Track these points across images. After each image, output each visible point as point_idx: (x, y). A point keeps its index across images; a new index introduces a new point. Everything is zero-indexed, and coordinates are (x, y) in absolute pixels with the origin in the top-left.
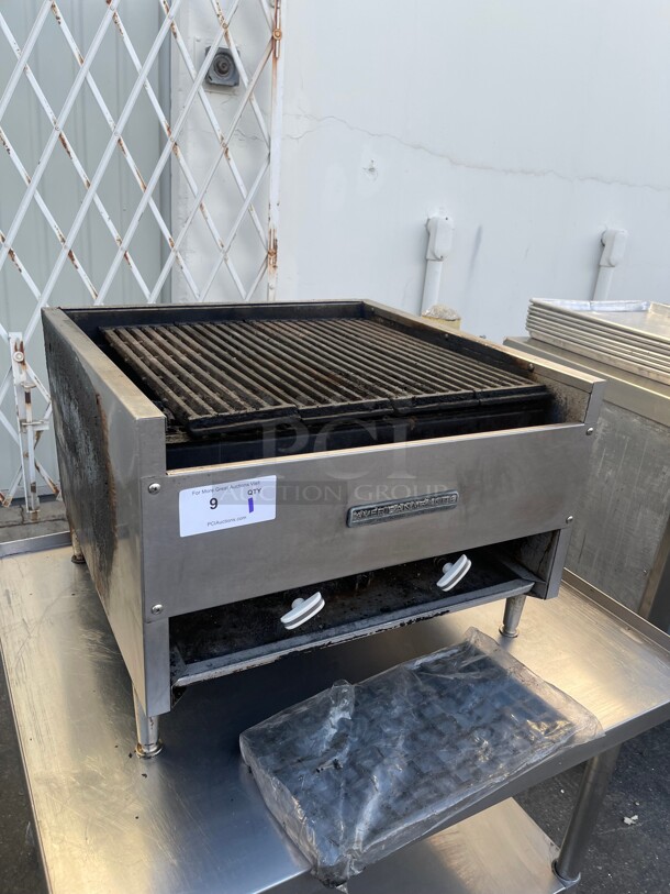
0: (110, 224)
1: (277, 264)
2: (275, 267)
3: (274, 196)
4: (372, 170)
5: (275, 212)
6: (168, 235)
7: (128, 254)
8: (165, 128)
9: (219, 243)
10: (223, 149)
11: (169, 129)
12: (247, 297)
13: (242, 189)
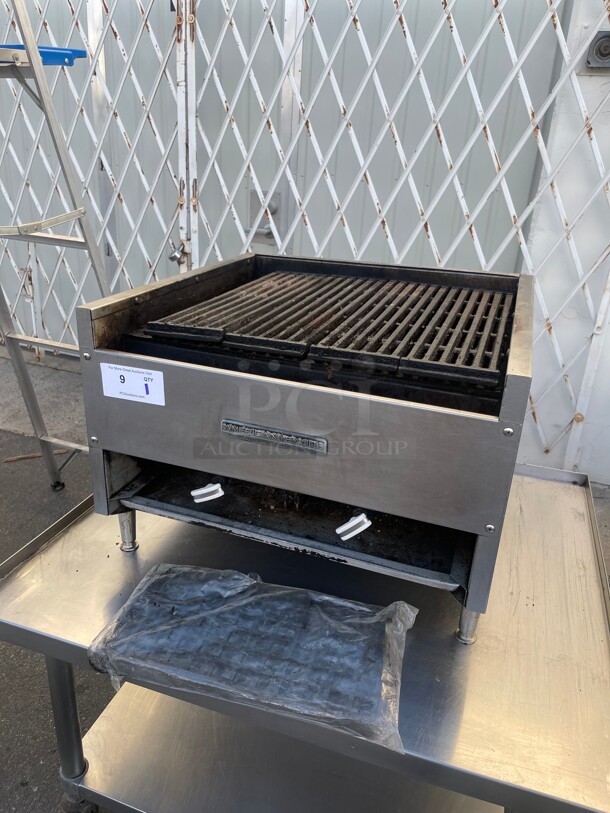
0: (463, 203)
6: (513, 212)
7: (473, 228)
8: (530, 113)
9: (564, 222)
10: (586, 129)
11: (533, 114)
12: (583, 277)
13: (600, 168)
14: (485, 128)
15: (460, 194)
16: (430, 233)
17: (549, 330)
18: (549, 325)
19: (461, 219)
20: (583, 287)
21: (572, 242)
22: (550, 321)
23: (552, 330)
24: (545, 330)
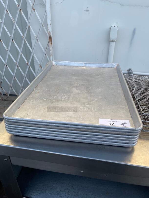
0: (8, 33)
1: (52, 43)
2: (51, 44)
3: (49, 22)
4: (87, 11)
5: (50, 27)
6: (22, 35)
7: (13, 40)
8: (17, 6)
9: (35, 37)
10: (33, 9)
11: (18, 6)
12: (45, 52)
13: (40, 20)
14: (7, 11)
15: (7, 30)
16: (2, 42)
17: (41, 67)
18: (40, 66)
19: (9, 38)
20: (46, 55)
21: (39, 42)
22: (41, 65)
23: (42, 67)
24: (40, 67)
